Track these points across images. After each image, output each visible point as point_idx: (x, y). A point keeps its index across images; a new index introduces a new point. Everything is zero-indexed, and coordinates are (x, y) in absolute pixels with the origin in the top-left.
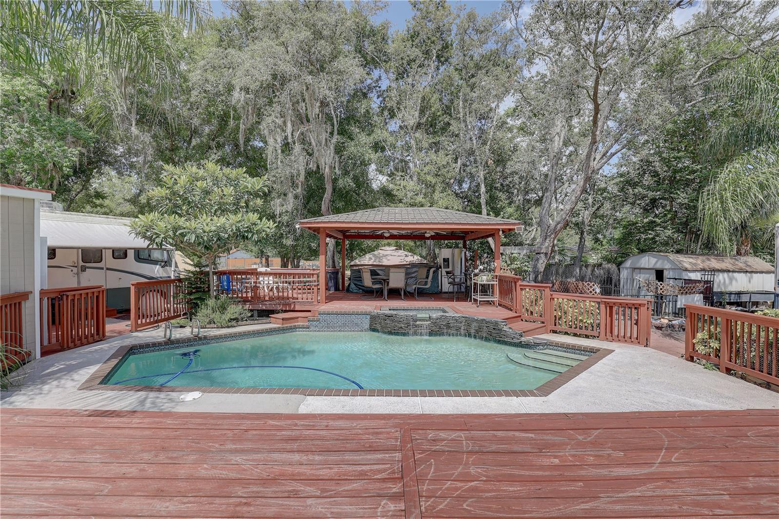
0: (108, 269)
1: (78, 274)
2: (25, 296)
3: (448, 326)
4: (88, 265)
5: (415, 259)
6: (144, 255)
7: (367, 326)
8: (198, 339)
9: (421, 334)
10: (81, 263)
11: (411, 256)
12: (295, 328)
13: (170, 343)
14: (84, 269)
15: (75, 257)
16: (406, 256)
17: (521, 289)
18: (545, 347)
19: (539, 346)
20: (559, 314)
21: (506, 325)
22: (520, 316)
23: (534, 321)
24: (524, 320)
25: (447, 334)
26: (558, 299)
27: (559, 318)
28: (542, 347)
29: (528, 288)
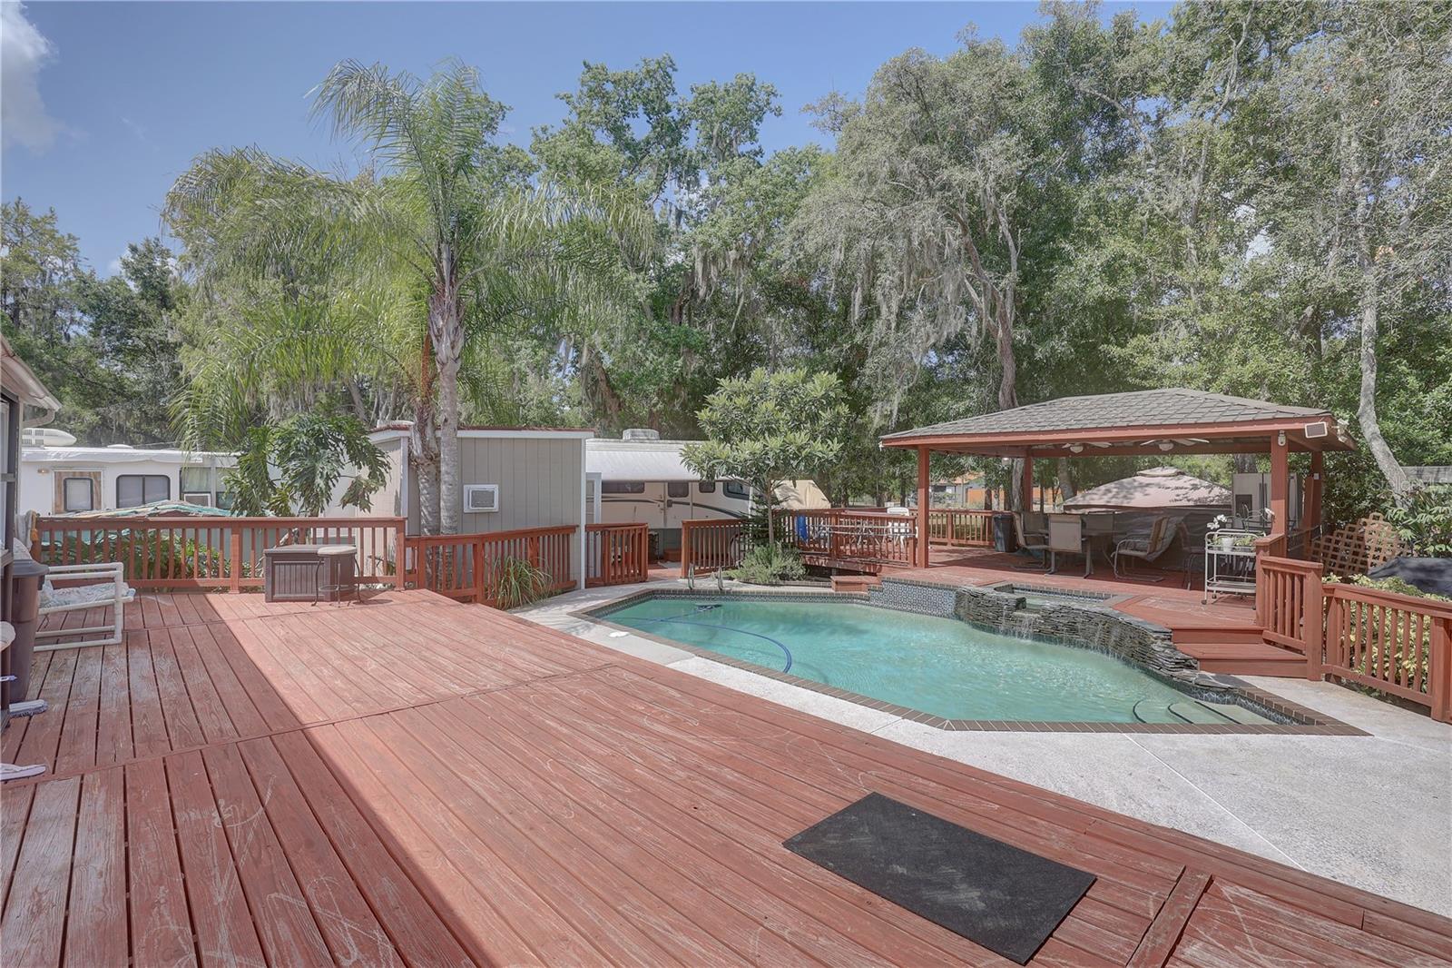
0: (694, 504)
1: (664, 509)
2: (573, 529)
3: (1072, 629)
4: (674, 499)
5: (1212, 494)
6: (736, 488)
7: (950, 610)
8: (721, 593)
9: (1020, 635)
10: (668, 498)
11: (1206, 487)
12: (851, 597)
13: (692, 593)
14: (670, 504)
15: (662, 491)
16: (1195, 487)
17: (1264, 569)
18: (1227, 698)
19: (1207, 691)
20: (1352, 638)
21: (1164, 640)
22: (1261, 632)
23: (1287, 648)
24: (1268, 642)
25: (1071, 643)
26: (1348, 601)
27: (1353, 649)
28: (1215, 696)
29: (1276, 568)
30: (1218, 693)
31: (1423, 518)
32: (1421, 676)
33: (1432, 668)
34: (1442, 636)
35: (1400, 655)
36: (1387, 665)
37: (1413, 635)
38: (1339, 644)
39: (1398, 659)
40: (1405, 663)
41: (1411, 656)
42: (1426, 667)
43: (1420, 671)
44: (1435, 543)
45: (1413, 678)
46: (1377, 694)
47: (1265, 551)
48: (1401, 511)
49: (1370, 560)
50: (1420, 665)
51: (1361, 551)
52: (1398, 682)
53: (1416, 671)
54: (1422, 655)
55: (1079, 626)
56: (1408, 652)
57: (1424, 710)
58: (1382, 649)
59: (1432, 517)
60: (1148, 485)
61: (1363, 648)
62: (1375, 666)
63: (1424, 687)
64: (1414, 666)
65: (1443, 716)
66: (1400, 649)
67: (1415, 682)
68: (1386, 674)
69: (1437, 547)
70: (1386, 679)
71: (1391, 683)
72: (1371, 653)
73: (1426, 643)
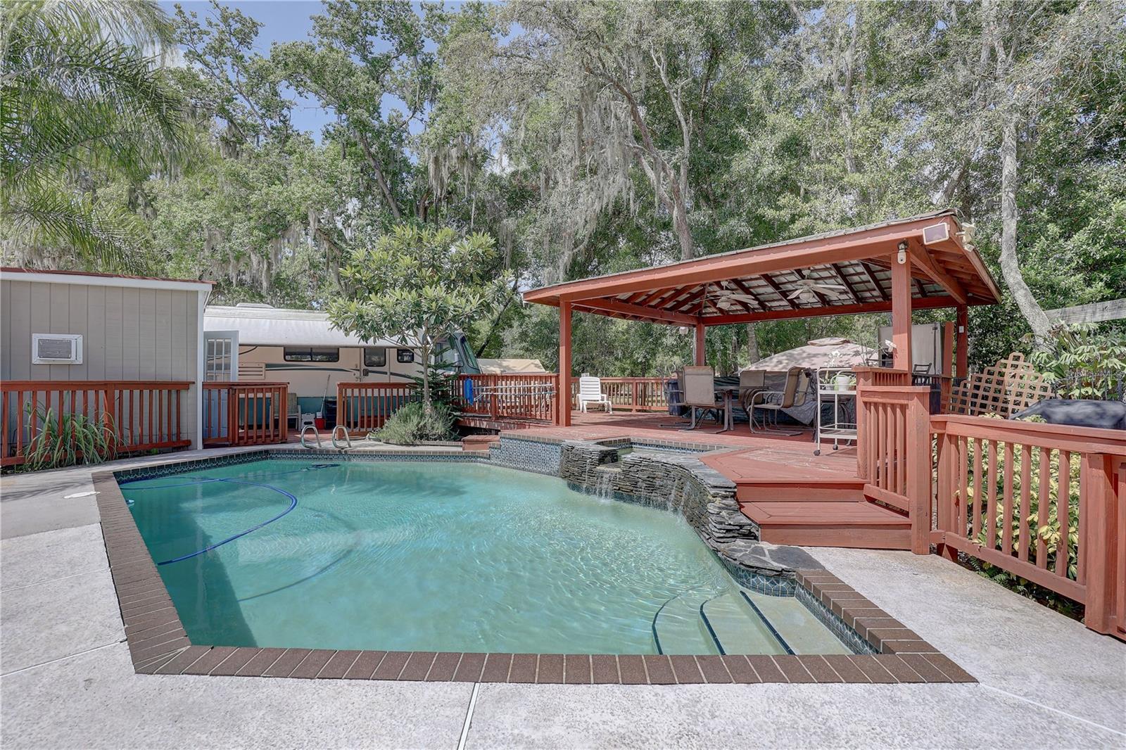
0: (392, 374)
1: (360, 379)
2: (186, 385)
3: (651, 486)
4: (370, 369)
7: (557, 468)
8: (340, 452)
10: (364, 367)
13: (309, 453)
14: (366, 373)
15: (358, 360)
17: (865, 403)
18: (782, 585)
19: (755, 574)
20: (970, 491)
21: (725, 497)
22: (860, 486)
23: (887, 507)
24: (871, 500)
25: (648, 502)
26: (965, 439)
27: (970, 509)
28: (764, 582)
29: (876, 400)
30: (768, 578)
31: (1067, 358)
32: (1067, 552)
33: (1085, 539)
34: (1102, 486)
35: (1035, 517)
36: (1017, 532)
37: (1054, 485)
38: (953, 501)
39: (1032, 524)
40: (1043, 529)
41: (1052, 518)
42: (1075, 538)
43: (1066, 544)
44: (1081, 386)
45: (1054, 553)
46: (1003, 577)
47: (866, 380)
48: (1042, 352)
49: (1011, 406)
50: (1066, 533)
51: (1001, 396)
52: (1032, 558)
53: (1060, 543)
54: (1069, 518)
55: (658, 483)
56: (1047, 512)
57: (1075, 610)
58: (1010, 507)
59: (1076, 357)
60: (815, 356)
61: (984, 507)
62: (1001, 533)
63: (1073, 568)
64: (1057, 535)
65: (1106, 624)
66: (1034, 508)
67: (1059, 561)
68: (1016, 546)
69: (1083, 391)
70: (1015, 554)
71: (1022, 561)
72: (995, 514)
73: (1074, 498)
